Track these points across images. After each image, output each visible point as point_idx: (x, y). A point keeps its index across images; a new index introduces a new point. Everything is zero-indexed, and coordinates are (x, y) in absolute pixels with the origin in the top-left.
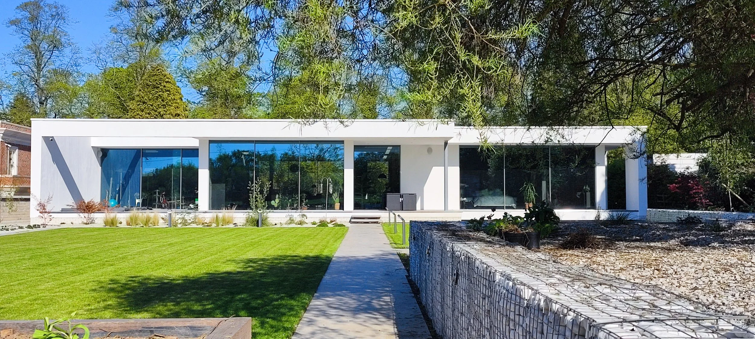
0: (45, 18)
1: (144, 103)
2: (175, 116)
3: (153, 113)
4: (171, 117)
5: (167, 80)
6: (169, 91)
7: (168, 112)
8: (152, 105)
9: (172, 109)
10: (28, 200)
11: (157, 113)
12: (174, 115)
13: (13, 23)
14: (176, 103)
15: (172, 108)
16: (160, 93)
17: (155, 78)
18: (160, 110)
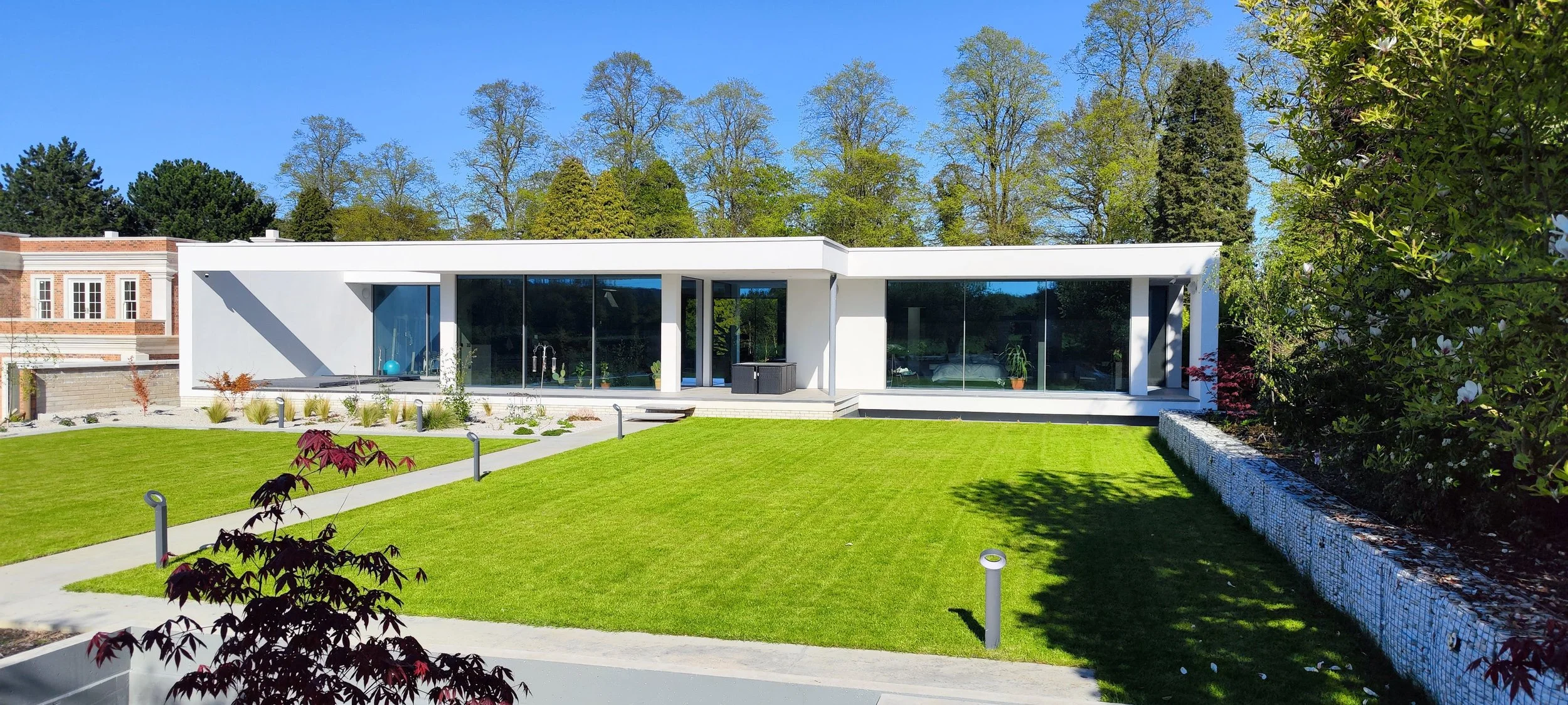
0: (513, 106)
1: (551, 214)
2: (594, 232)
3: (561, 228)
4: (587, 234)
5: (584, 181)
6: (585, 196)
7: (583, 227)
8: (560, 217)
9: (589, 223)
10: (176, 366)
11: (567, 229)
12: (592, 231)
13: (475, 112)
14: (596, 213)
15: (590, 220)
16: (572, 200)
17: (568, 178)
18: (571, 224)
